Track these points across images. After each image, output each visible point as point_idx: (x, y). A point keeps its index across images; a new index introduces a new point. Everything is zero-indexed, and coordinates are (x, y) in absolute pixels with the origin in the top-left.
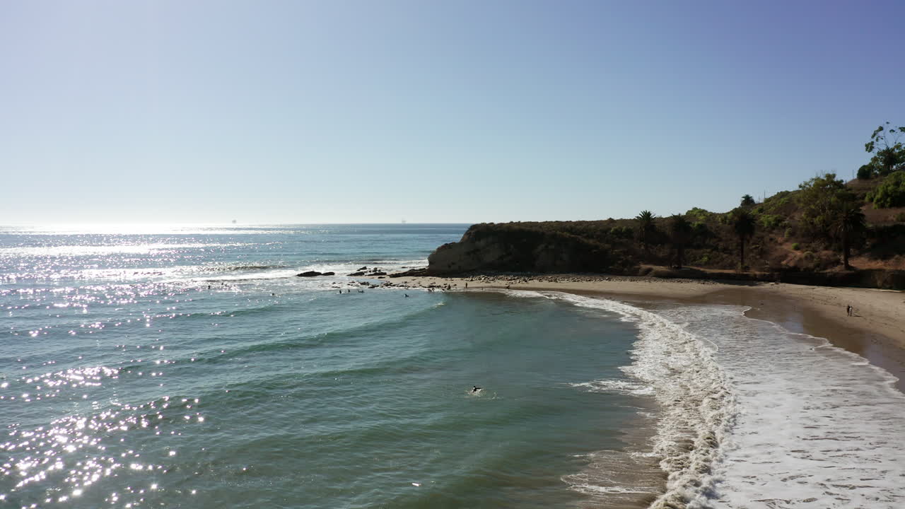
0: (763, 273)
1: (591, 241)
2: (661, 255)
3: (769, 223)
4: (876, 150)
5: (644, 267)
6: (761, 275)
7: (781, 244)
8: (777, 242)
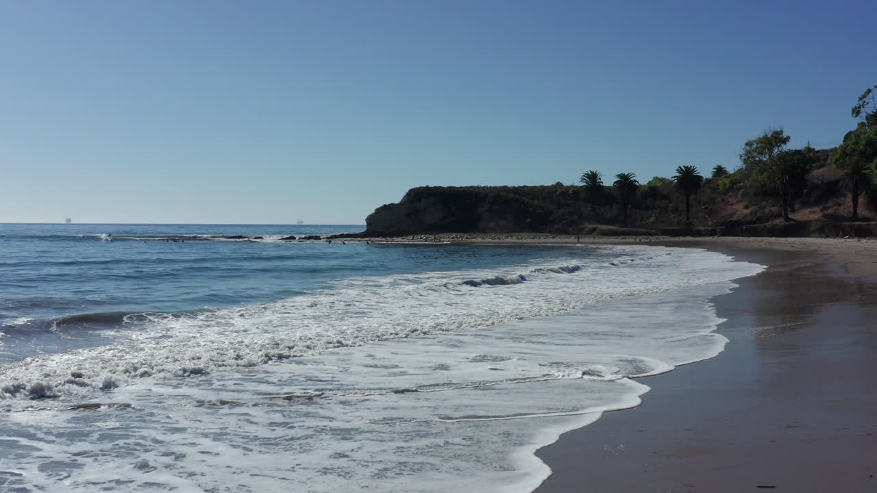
0: (707, 228)
1: (536, 202)
2: (608, 215)
3: (725, 185)
4: (863, 115)
5: (589, 226)
6: (705, 230)
7: (732, 205)
8: (728, 202)
